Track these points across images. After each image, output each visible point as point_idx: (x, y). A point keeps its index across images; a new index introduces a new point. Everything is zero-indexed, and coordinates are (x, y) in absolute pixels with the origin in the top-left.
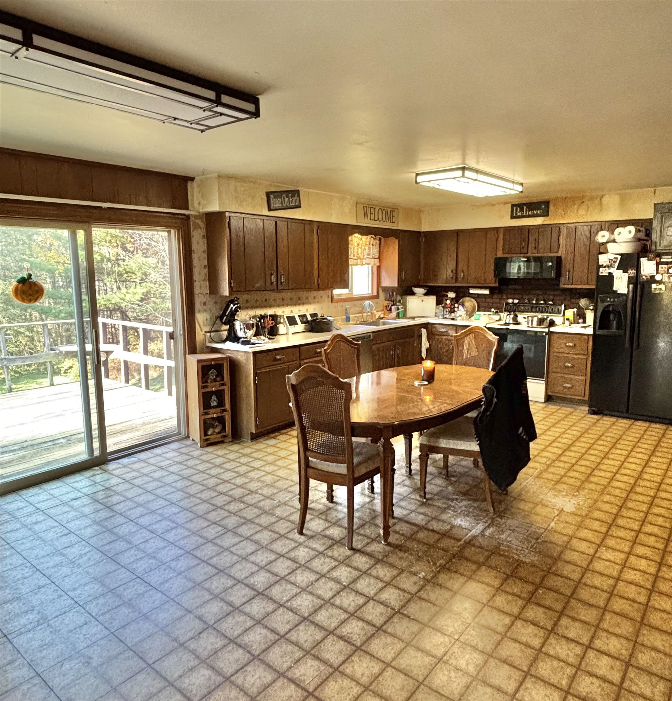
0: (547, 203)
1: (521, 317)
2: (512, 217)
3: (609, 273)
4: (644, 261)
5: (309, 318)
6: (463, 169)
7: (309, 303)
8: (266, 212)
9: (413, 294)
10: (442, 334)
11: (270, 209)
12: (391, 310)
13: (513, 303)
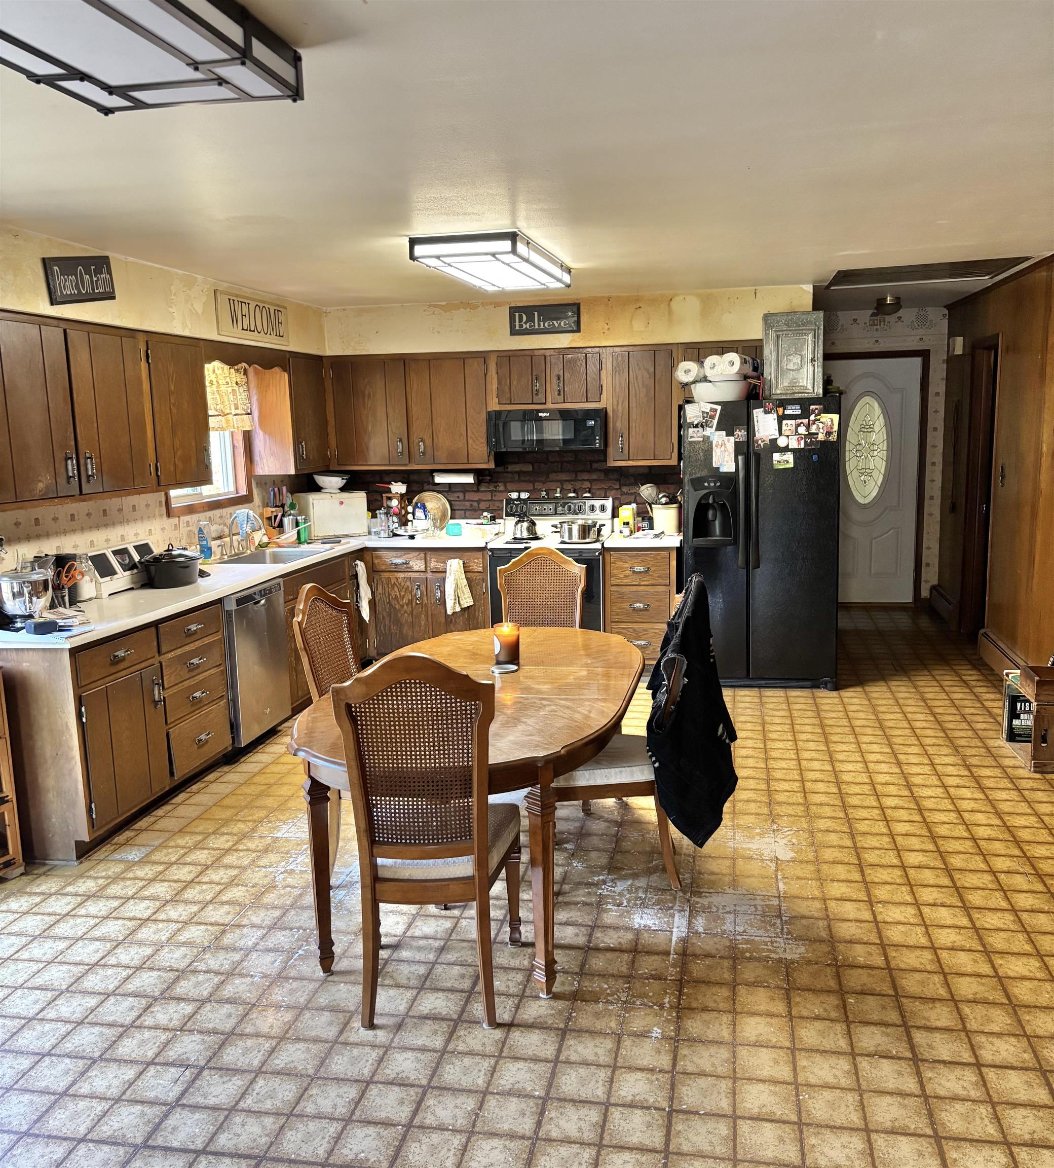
0: (576, 307)
1: (544, 526)
2: (513, 332)
3: (704, 436)
4: (758, 414)
5: (137, 557)
6: (513, 237)
7: (124, 521)
8: (45, 308)
9: (317, 489)
10: (396, 569)
11: (53, 302)
12: (281, 525)
13: (519, 499)
